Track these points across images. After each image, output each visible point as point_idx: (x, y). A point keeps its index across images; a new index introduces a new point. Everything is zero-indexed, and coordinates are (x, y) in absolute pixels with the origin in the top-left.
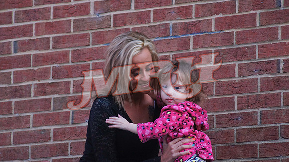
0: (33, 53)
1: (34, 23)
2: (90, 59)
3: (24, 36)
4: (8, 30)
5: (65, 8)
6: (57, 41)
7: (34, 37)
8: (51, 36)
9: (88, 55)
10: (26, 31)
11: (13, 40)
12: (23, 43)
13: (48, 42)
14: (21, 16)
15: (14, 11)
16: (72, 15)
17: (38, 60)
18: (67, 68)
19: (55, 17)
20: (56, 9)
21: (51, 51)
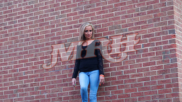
0: (29, 75)
1: (29, 67)
2: (44, 76)
3: (26, 70)
4: (22, 69)
5: (37, 62)
6: (35, 71)
7: (29, 71)
8: (34, 70)
9: (44, 75)
10: (27, 69)
11: (23, 72)
12: (26, 72)
13: (33, 72)
14: (25, 65)
15: (23, 63)
16: (39, 64)
17: (31, 77)
18: (38, 79)
19: (35, 65)
20: (35, 62)
21: (34, 74)
